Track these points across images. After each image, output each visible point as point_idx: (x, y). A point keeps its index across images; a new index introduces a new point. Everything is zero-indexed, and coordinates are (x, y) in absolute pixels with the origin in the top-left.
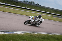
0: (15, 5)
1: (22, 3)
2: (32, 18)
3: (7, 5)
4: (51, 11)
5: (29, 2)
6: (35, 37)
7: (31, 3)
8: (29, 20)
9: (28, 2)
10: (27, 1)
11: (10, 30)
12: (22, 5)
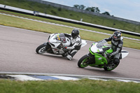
0: (55, 14)
1: (72, 11)
2: (56, 39)
3: (36, 15)
4: (137, 28)
5: (87, 9)
6: (104, 88)
7: (92, 10)
8: (48, 43)
9: (85, 8)
10: (83, 7)
11: (46, 72)
12: (71, 15)
